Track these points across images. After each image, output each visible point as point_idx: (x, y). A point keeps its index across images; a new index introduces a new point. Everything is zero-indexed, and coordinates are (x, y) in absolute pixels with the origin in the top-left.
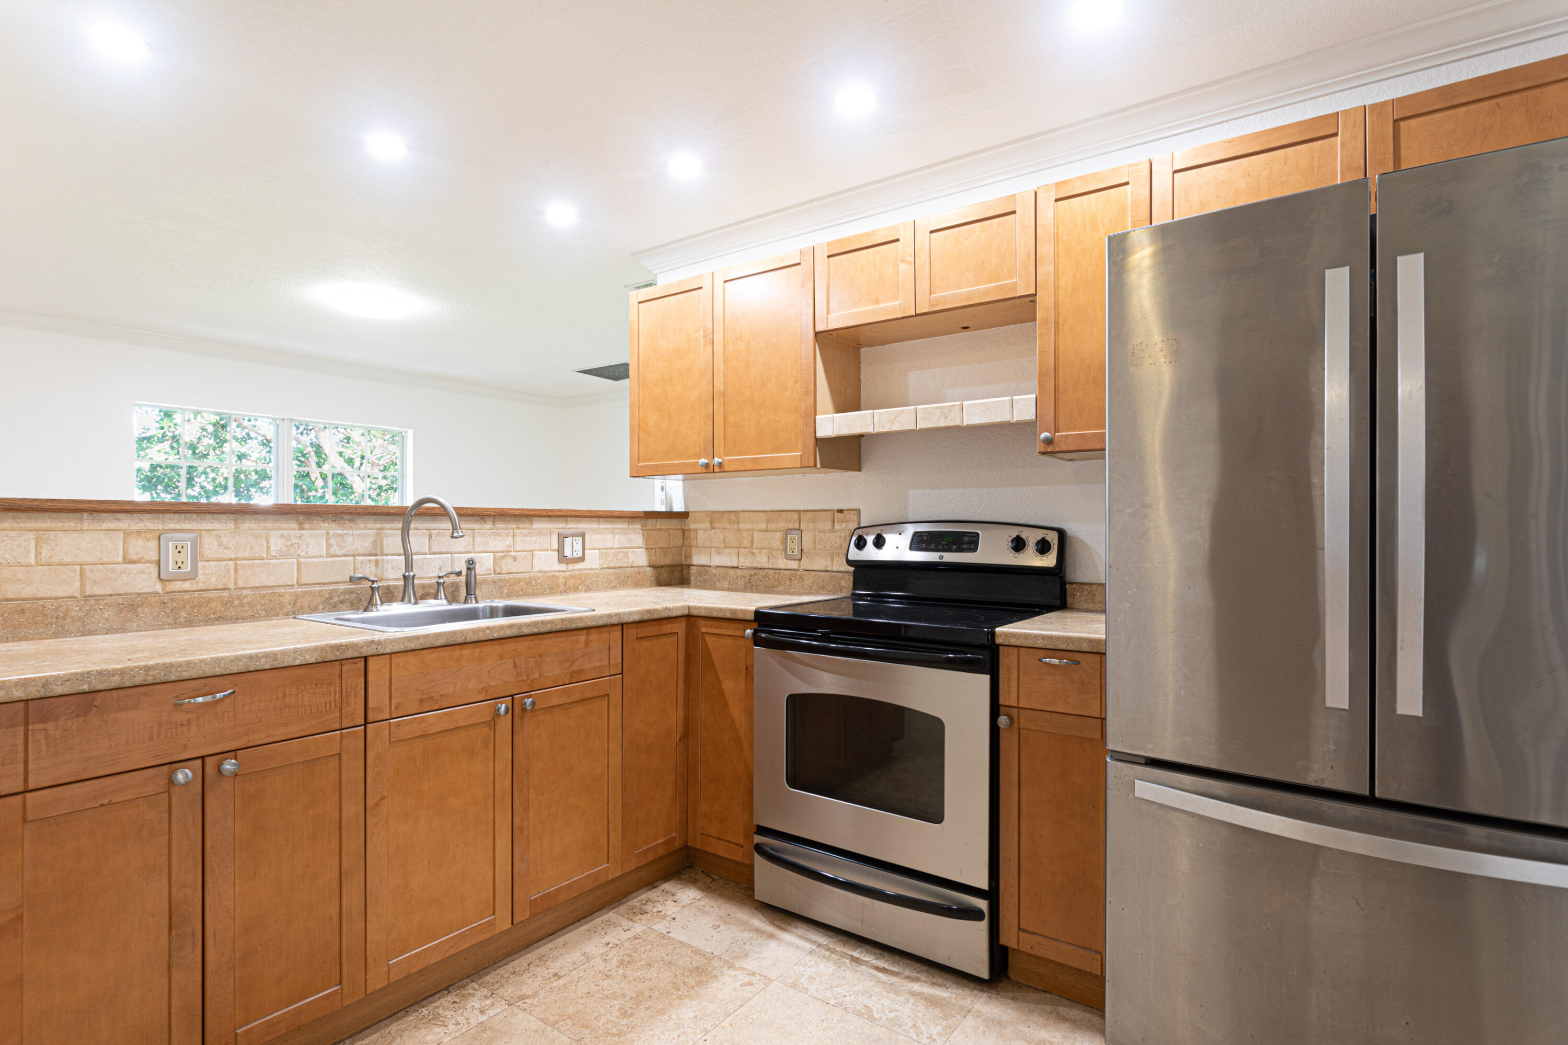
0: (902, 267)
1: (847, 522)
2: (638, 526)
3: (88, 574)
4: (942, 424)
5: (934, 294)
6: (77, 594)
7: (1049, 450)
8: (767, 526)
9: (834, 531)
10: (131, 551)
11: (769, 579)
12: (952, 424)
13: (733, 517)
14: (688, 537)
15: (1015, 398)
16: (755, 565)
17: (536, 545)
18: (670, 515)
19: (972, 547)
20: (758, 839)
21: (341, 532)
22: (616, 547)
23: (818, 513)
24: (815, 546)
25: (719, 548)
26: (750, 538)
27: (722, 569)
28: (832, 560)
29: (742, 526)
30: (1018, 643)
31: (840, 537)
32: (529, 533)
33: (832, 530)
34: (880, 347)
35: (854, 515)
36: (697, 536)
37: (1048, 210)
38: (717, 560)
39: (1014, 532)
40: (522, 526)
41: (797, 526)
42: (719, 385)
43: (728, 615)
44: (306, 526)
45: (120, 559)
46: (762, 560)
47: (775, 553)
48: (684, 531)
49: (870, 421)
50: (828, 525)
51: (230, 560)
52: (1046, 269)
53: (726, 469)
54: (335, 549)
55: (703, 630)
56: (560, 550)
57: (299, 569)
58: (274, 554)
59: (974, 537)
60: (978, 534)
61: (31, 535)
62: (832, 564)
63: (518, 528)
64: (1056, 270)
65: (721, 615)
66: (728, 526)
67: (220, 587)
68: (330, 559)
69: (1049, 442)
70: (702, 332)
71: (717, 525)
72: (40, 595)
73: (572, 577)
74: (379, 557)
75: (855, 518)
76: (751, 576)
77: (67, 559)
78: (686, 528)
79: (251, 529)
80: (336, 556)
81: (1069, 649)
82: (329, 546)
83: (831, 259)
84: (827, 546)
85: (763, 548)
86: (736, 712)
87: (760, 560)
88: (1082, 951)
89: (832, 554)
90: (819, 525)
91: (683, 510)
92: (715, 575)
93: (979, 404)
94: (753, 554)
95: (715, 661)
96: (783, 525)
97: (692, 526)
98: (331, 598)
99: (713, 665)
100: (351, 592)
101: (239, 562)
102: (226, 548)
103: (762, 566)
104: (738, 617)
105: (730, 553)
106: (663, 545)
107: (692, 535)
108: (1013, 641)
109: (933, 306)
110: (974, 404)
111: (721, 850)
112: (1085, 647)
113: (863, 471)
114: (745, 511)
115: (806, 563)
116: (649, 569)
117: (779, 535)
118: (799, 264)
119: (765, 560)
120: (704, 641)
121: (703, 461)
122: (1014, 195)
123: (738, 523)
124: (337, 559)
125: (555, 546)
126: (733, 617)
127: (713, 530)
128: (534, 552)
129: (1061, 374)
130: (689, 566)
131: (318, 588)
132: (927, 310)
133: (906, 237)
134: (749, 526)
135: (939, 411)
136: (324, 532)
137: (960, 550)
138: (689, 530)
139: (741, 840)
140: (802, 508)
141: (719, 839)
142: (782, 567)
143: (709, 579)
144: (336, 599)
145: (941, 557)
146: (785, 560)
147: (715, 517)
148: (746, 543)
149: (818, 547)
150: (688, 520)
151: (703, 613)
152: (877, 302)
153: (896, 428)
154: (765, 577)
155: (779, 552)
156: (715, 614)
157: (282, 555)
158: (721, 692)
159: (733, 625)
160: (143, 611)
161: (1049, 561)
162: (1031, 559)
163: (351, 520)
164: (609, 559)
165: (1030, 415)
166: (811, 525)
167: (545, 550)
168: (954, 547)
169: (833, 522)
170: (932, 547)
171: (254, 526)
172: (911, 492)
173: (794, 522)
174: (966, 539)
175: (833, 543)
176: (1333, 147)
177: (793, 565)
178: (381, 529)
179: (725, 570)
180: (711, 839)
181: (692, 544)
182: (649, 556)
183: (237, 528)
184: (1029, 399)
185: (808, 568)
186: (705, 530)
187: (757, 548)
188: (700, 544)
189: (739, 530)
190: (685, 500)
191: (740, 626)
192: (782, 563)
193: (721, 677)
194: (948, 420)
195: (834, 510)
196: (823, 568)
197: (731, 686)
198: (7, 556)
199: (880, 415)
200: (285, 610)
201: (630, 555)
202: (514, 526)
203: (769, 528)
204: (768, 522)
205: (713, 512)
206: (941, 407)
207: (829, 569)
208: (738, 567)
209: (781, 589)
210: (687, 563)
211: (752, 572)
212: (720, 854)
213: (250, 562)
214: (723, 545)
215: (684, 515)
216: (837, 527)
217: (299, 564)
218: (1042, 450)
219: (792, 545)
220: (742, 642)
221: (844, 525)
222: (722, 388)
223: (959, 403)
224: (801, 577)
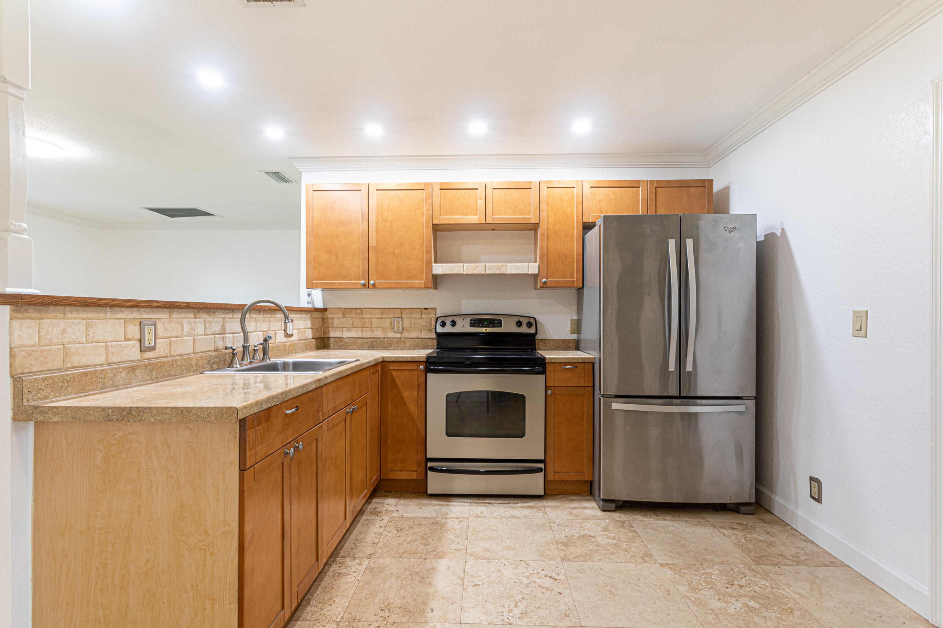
0: (479, 201)
1: (430, 314)
2: (309, 316)
3: (110, 349)
4: (498, 272)
5: (494, 215)
6: (104, 363)
7: (545, 286)
8: (381, 316)
9: (422, 319)
10: (128, 333)
11: (384, 343)
12: (502, 273)
13: (358, 311)
14: (327, 322)
15: (530, 264)
16: (373, 336)
17: (277, 327)
18: (316, 310)
19: (499, 325)
20: (430, 464)
21: (209, 320)
22: (302, 328)
23: (413, 310)
24: (411, 326)
25: (349, 328)
26: (370, 322)
27: (353, 339)
28: (421, 332)
29: (364, 316)
30: (555, 361)
31: (426, 321)
32: (275, 320)
33: (421, 318)
34: (447, 232)
35: (433, 311)
36: (333, 322)
37: (544, 191)
38: (347, 334)
39: (517, 319)
40: (273, 316)
41: (400, 316)
42: (373, 242)
43: (409, 360)
44: (198, 316)
45: (123, 338)
46: (378, 334)
47: (386, 330)
48: (323, 319)
49: (462, 269)
50: (419, 316)
51: (168, 338)
52: (544, 214)
53: (377, 287)
54: (208, 331)
55: (391, 368)
56: (285, 330)
57: (194, 343)
58: (185, 334)
59: (499, 321)
60: (501, 320)
61: (84, 321)
62: (421, 334)
63: (271, 317)
64: (548, 215)
65: (404, 360)
66: (355, 316)
67: (165, 355)
68: (206, 337)
69: (545, 283)
70: (360, 213)
71: (347, 315)
72: (89, 364)
73: (291, 345)
74: (223, 335)
75: (434, 312)
76: (372, 342)
77: (101, 339)
78: (325, 317)
79: (176, 318)
80: (208, 335)
81: (574, 362)
82: (206, 328)
83: (442, 191)
84: (418, 326)
85: (379, 328)
86: (412, 407)
87: (377, 333)
88: (578, 474)
89: (421, 330)
90: (413, 316)
91: (322, 307)
92: (348, 342)
93: (515, 265)
94: (372, 330)
95: (398, 383)
96: (391, 315)
97: (329, 316)
98: (209, 361)
99: (397, 385)
100: (217, 357)
101: (171, 339)
102: (167, 330)
103: (378, 336)
104: (415, 360)
105: (357, 331)
106: (317, 327)
107: (330, 321)
108: (553, 361)
109: (494, 221)
110: (513, 265)
111: (403, 476)
112: (580, 361)
113: (438, 290)
114: (366, 308)
115: (405, 334)
116: (314, 340)
117: (389, 321)
118: (424, 190)
119: (380, 333)
120: (391, 374)
121: (363, 282)
122: (531, 182)
123: (362, 315)
124: (208, 336)
125: (283, 328)
126: (412, 360)
127: (345, 318)
128: (277, 331)
129: (549, 256)
130: (329, 338)
131: (205, 355)
132: (491, 222)
133: (481, 189)
134: (369, 316)
135: (496, 266)
136: (203, 320)
137: (494, 327)
138: (328, 318)
139: (416, 469)
140: (402, 307)
141: (401, 471)
142: (391, 337)
143: (342, 344)
144: (212, 361)
145: (486, 330)
146: (393, 333)
147: (345, 312)
148: (368, 325)
149: (413, 326)
150: (326, 313)
151: (393, 360)
152: (466, 215)
153: (475, 272)
154: (382, 342)
155: (389, 329)
156: (401, 360)
157: (190, 335)
158: (402, 398)
159: (410, 365)
160: (138, 371)
161: (533, 330)
162: (524, 329)
163: (214, 312)
164: (300, 335)
165: (536, 272)
166: (409, 316)
167: (280, 330)
168: (491, 325)
169: (422, 314)
170: (481, 325)
171: (177, 316)
172: (463, 301)
173: (399, 314)
174: (496, 322)
175: (422, 324)
176: (639, 191)
177: (399, 336)
178: (224, 318)
179: (355, 339)
180: (397, 472)
181: (330, 326)
182: (313, 333)
183: (170, 317)
184: (536, 265)
185: (407, 337)
186: (339, 318)
187: (375, 328)
188: (335, 325)
189: (363, 318)
190: (323, 302)
191: (416, 365)
192: (391, 335)
193: (402, 391)
194: (501, 271)
195: (422, 308)
196: (416, 337)
197: (409, 395)
198: (74, 337)
199: (468, 266)
200: (193, 369)
201: (307, 332)
202: (270, 316)
203: (383, 316)
204: (382, 314)
205: (345, 308)
206: (498, 265)
207: (419, 337)
208: (362, 338)
209: (392, 348)
210: (325, 336)
211: (373, 340)
212: (402, 478)
213: (176, 339)
214: (351, 326)
215: (324, 310)
216: (423, 316)
217: (194, 340)
218: (542, 286)
219: (398, 326)
220: (416, 372)
221: (428, 316)
222: (375, 245)
223: (506, 264)
224: (404, 342)
